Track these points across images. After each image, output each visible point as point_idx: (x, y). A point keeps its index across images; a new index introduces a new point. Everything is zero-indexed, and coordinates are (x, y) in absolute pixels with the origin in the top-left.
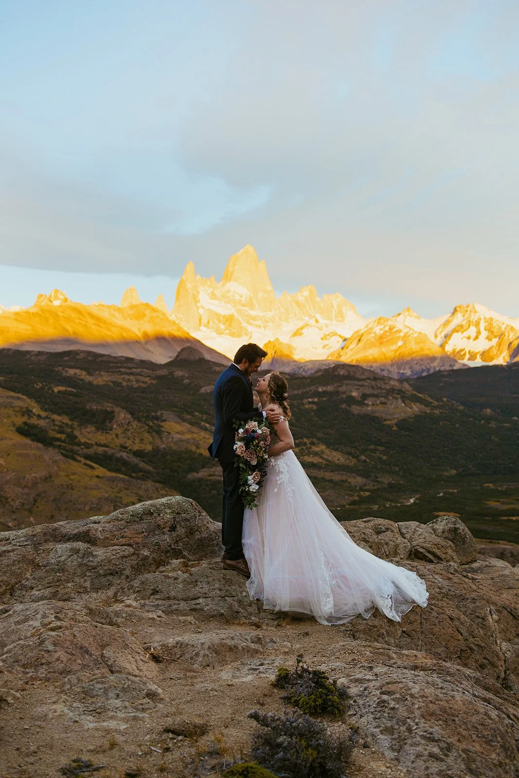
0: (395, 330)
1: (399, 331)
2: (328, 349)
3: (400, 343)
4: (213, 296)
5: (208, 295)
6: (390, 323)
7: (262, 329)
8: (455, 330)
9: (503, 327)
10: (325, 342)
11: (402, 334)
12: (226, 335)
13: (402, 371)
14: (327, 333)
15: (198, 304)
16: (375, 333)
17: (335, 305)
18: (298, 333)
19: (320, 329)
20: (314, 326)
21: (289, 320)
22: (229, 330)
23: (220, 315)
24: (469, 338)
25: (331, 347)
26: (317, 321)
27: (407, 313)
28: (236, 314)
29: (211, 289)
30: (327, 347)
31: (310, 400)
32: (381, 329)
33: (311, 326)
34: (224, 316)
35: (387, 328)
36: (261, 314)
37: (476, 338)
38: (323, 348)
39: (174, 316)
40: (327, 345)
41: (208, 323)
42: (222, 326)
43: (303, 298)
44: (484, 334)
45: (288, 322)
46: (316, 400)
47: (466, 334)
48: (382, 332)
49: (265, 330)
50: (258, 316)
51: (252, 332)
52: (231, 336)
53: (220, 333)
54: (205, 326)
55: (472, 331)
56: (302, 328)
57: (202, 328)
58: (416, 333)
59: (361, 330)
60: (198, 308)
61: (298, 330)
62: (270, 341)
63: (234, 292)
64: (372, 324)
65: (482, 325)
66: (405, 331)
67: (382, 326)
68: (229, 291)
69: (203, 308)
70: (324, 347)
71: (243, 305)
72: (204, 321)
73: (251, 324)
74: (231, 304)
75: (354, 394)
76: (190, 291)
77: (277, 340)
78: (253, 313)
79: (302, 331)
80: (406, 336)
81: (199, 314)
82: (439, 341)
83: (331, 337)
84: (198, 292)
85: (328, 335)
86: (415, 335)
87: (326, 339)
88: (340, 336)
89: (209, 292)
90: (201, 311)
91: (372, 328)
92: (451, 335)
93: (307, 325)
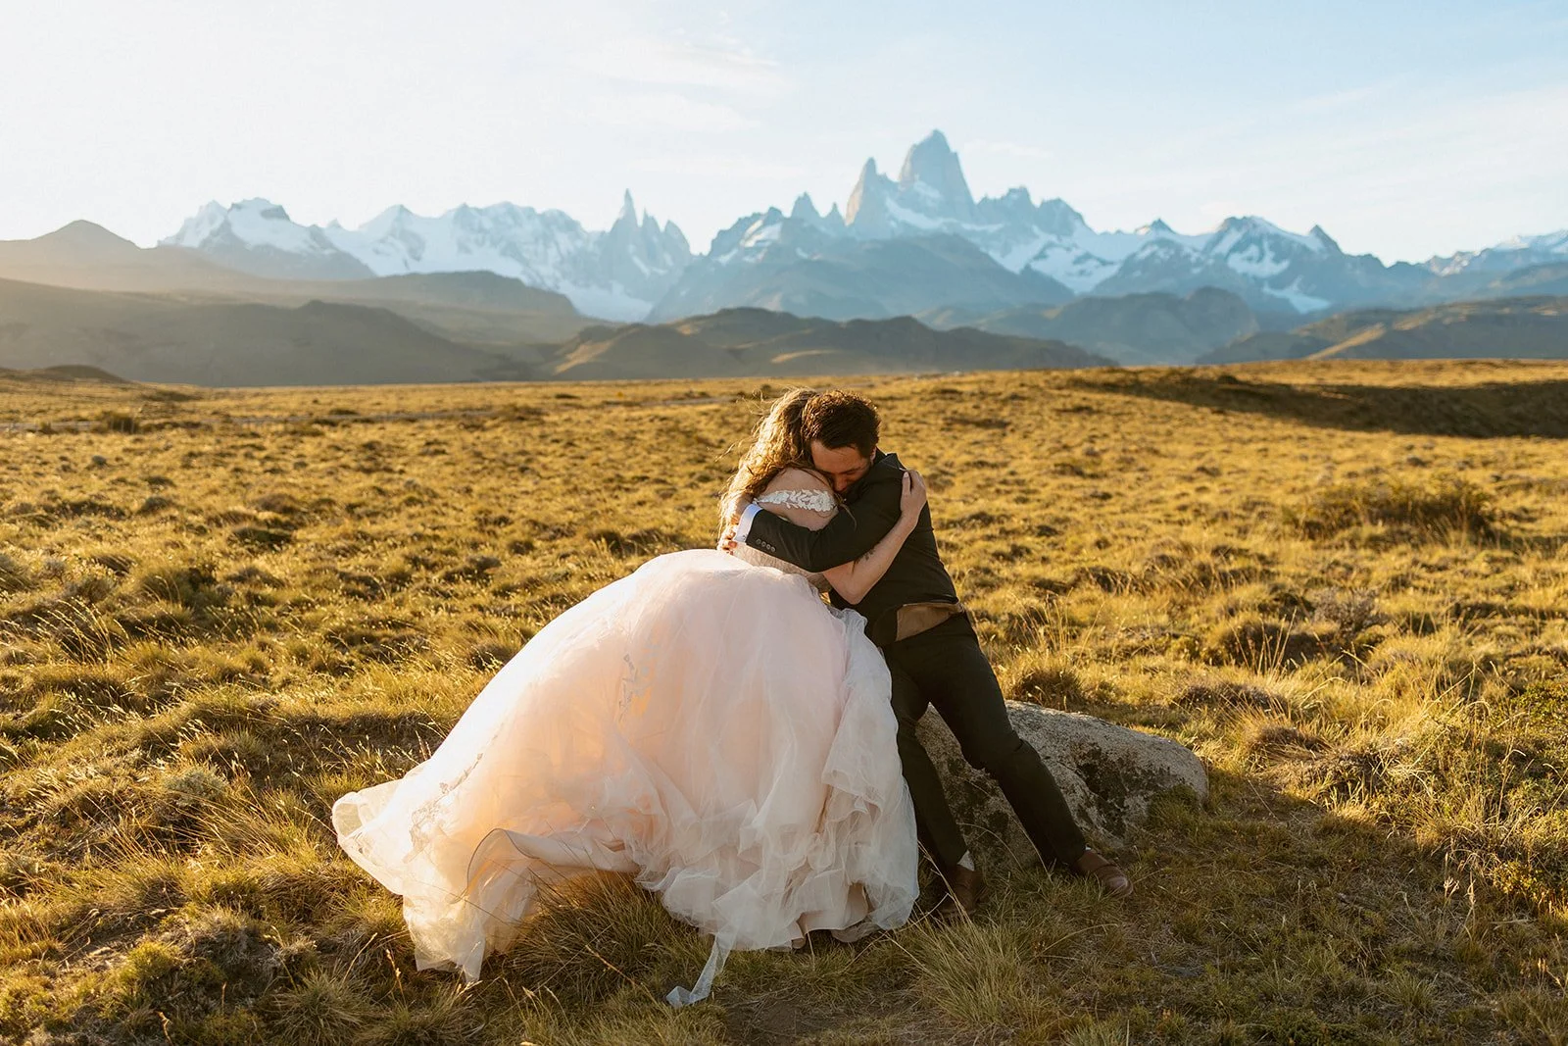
8: (1233, 250)
9: (1295, 246)
10: (1079, 267)
15: (886, 214)
18: (1043, 255)
19: (1068, 249)
24: (1250, 259)
37: (1260, 259)
44: (1269, 255)
47: (1247, 254)
55: (1253, 250)
56: (1044, 248)
63: (925, 196)
65: (1266, 245)
68: (918, 195)
79: (1047, 253)
87: (1081, 263)
88: (1098, 259)
90: (893, 224)
93: (1050, 245)
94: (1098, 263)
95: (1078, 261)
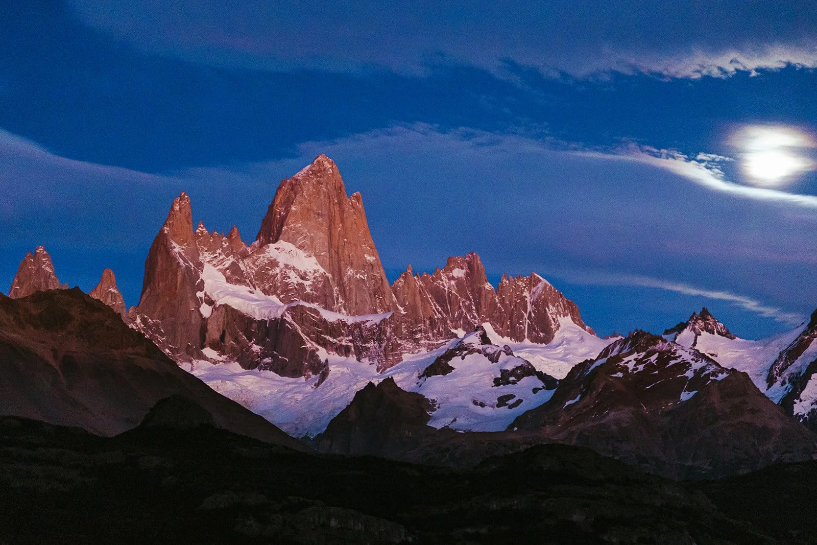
0: (672, 362)
1: (685, 366)
2: (511, 407)
3: (685, 396)
4: (235, 276)
5: (224, 272)
6: (660, 345)
7: (353, 359)
10: (506, 390)
11: (689, 374)
12: (265, 369)
13: (689, 463)
14: (509, 367)
15: (200, 294)
16: (625, 369)
17: (528, 299)
18: (439, 367)
19: (493, 358)
20: (479, 352)
21: (418, 336)
22: (273, 356)
23: (251, 320)
25: (520, 401)
26: (485, 340)
27: (701, 323)
28: (289, 318)
29: (231, 259)
30: (511, 402)
31: (469, 530)
32: (638, 362)
33: (471, 352)
34: (263, 322)
35: (653, 359)
36: (350, 320)
38: (498, 406)
39: (138, 321)
40: (511, 397)
41: (222, 338)
42: (256, 348)
43: (453, 282)
45: (416, 341)
46: (484, 531)
48: (641, 367)
49: (359, 360)
50: (344, 324)
51: (327, 361)
52: (276, 371)
53: (250, 363)
54: (214, 346)
56: (450, 354)
57: (208, 352)
58: (723, 370)
59: (592, 361)
60: (198, 302)
61: (439, 359)
62: (371, 384)
63: (286, 266)
64: (618, 348)
66: (697, 366)
67: (643, 354)
68: (273, 263)
69: (211, 302)
70: (502, 401)
71: (308, 298)
72: (214, 333)
73: (325, 344)
74: (278, 296)
75: (577, 517)
76: (181, 261)
77: (389, 381)
78: (330, 317)
79: (450, 363)
80: (700, 379)
81: (201, 315)
82: (776, 393)
83: (519, 378)
84: (200, 265)
85: (513, 373)
86: (721, 377)
87: (508, 383)
88: (542, 376)
89: (227, 264)
90: (206, 311)
91: (619, 358)
92: (807, 377)
93: (461, 349)
94: (540, 384)
95: (503, 379)
